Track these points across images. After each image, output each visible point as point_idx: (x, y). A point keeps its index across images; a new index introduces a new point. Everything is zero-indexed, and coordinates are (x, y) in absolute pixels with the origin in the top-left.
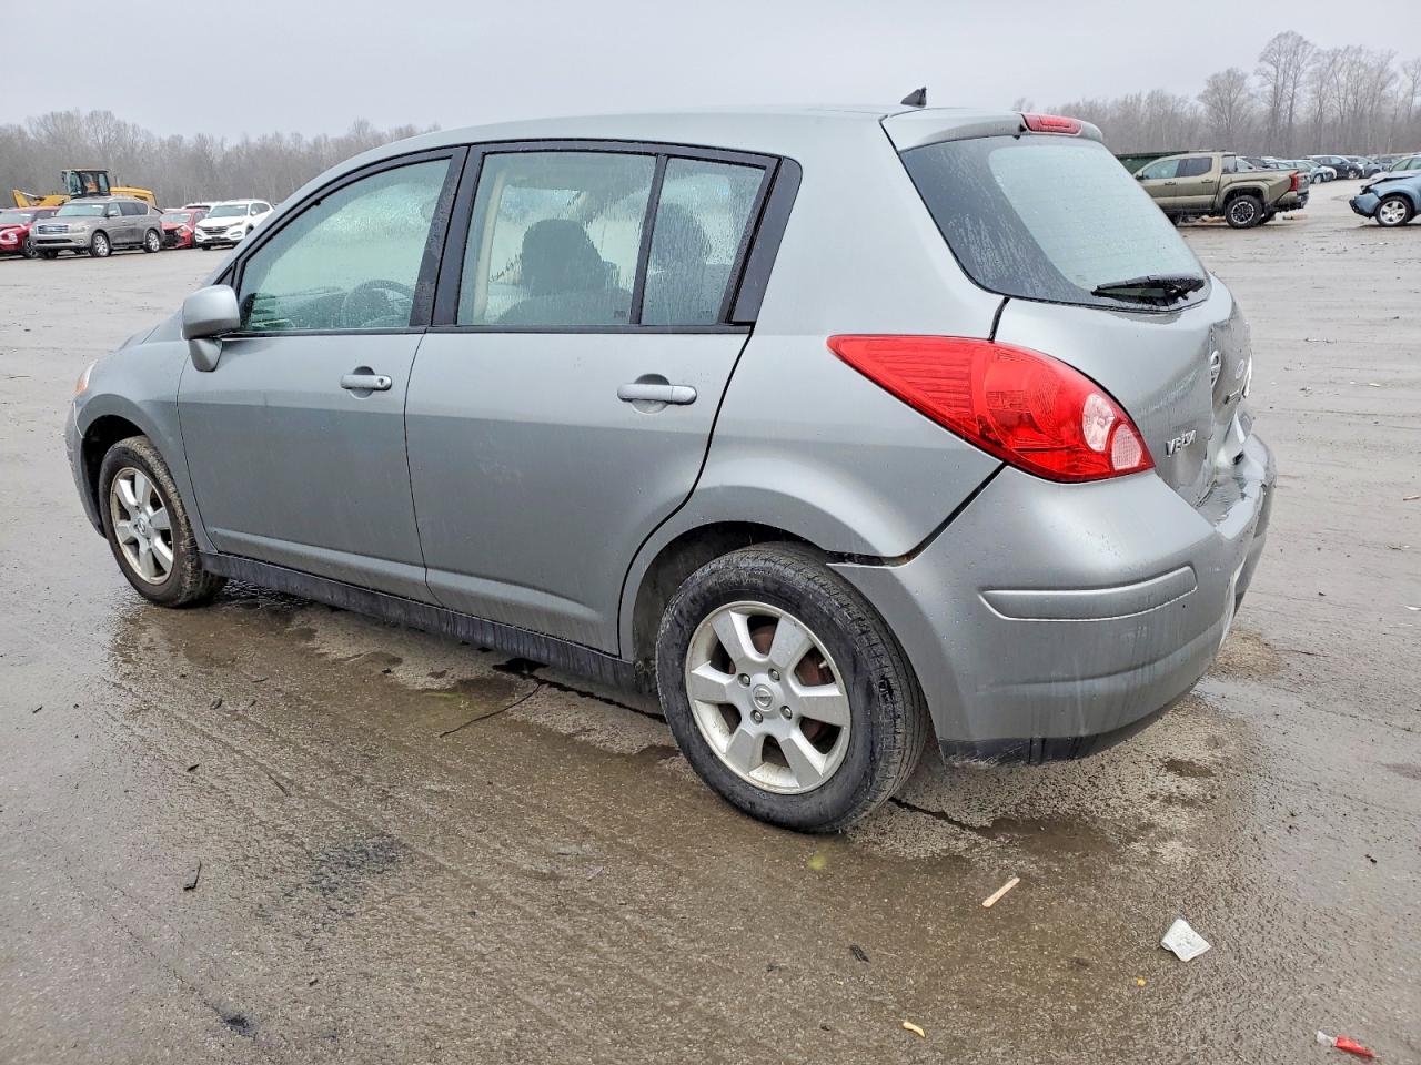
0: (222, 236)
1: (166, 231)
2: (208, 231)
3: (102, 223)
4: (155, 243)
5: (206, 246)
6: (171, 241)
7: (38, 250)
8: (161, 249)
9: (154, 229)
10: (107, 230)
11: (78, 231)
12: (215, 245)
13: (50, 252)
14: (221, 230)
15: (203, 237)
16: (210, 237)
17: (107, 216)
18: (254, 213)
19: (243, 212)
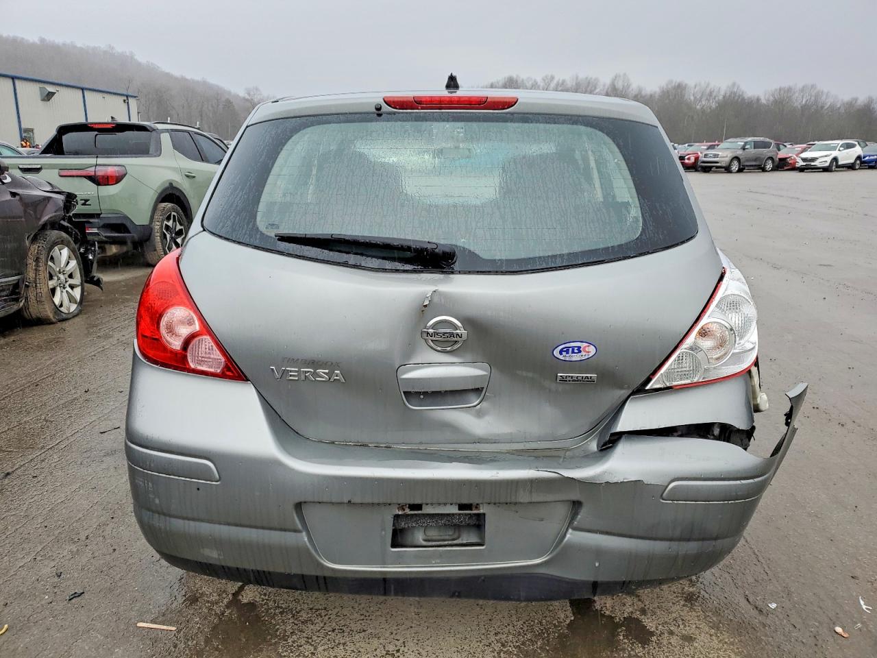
0: (813, 164)
1: (780, 159)
2: (804, 160)
3: (739, 153)
4: (769, 166)
5: (801, 170)
6: (782, 165)
7: (702, 167)
8: (772, 170)
9: (772, 158)
10: (740, 157)
11: (724, 157)
12: (807, 169)
13: (707, 169)
14: (813, 160)
15: (801, 163)
16: (804, 164)
17: (744, 149)
18: (841, 149)
19: (834, 149)
